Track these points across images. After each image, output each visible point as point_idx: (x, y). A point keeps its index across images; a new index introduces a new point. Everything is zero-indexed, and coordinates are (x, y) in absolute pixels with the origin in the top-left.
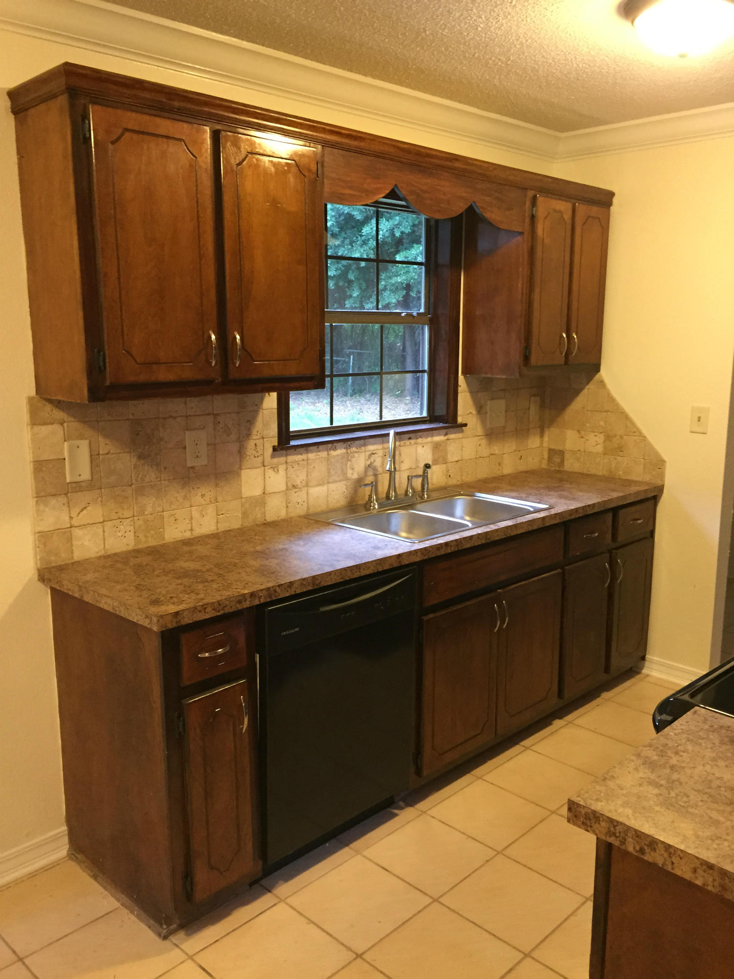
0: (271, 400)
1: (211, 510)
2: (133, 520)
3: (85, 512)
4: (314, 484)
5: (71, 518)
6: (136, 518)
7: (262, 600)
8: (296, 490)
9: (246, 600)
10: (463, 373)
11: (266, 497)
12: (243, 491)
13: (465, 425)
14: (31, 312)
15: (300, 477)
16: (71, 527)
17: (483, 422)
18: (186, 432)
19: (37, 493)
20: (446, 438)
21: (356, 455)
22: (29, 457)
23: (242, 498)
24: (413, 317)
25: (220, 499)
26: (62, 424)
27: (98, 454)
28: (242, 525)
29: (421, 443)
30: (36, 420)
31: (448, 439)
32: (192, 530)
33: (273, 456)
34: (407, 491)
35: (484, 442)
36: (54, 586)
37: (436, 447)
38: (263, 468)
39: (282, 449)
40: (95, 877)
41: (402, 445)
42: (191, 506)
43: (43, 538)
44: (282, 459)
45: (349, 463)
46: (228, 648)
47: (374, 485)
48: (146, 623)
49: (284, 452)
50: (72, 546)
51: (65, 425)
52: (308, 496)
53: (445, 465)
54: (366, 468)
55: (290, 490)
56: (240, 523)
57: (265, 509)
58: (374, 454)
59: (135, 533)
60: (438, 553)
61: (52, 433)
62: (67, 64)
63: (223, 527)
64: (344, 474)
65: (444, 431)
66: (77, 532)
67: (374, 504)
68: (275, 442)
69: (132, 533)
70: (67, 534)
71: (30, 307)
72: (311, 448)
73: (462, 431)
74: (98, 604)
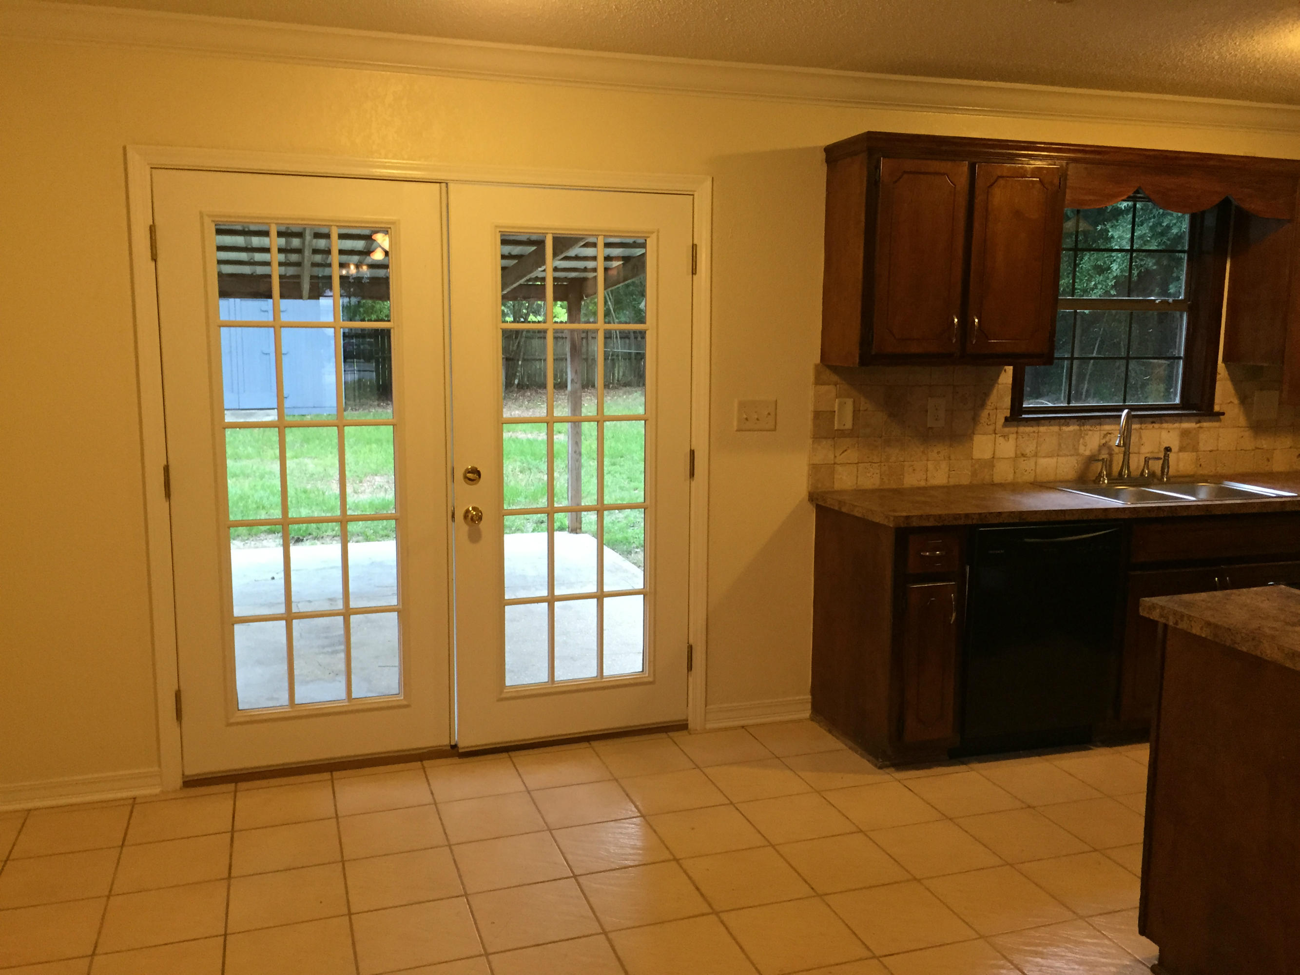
0: (1007, 375)
1: (944, 465)
2: (880, 465)
3: (846, 453)
4: (1043, 455)
5: (835, 457)
6: (883, 464)
7: (975, 522)
8: (1025, 459)
9: (961, 519)
10: (1224, 361)
11: (995, 461)
12: (974, 453)
13: (1223, 414)
14: (823, 302)
15: (1030, 447)
16: (834, 464)
17: (1248, 414)
18: (929, 398)
19: (814, 435)
20: (1198, 425)
21: (1090, 433)
22: (811, 408)
23: (972, 459)
24: (1169, 303)
25: (952, 457)
26: (836, 385)
27: (859, 410)
28: (971, 482)
29: (1167, 429)
30: (819, 381)
31: (1200, 427)
32: (926, 480)
33: (1004, 426)
34: (1143, 471)
35: (1247, 434)
36: (819, 503)
37: (1185, 433)
38: (994, 435)
39: (1013, 420)
40: (830, 732)
41: (1143, 428)
42: (928, 460)
43: (815, 468)
44: (1014, 429)
45: (1081, 440)
46: (944, 553)
47: (1108, 463)
48: (885, 522)
49: (1016, 423)
50: (833, 478)
51: (838, 386)
52: (1036, 465)
53: (1194, 454)
54: (1100, 446)
55: (1020, 457)
56: (970, 481)
57: (993, 471)
58: (1110, 434)
59: (881, 476)
60: (1148, 515)
61: (830, 391)
62: (869, 132)
63: (953, 482)
64: (1076, 449)
65: (1197, 418)
66: (839, 469)
67: (1104, 480)
68: (1008, 413)
69: (879, 476)
70: (831, 468)
71: (823, 299)
72: (1043, 421)
73: (1220, 420)
74: (852, 513)
